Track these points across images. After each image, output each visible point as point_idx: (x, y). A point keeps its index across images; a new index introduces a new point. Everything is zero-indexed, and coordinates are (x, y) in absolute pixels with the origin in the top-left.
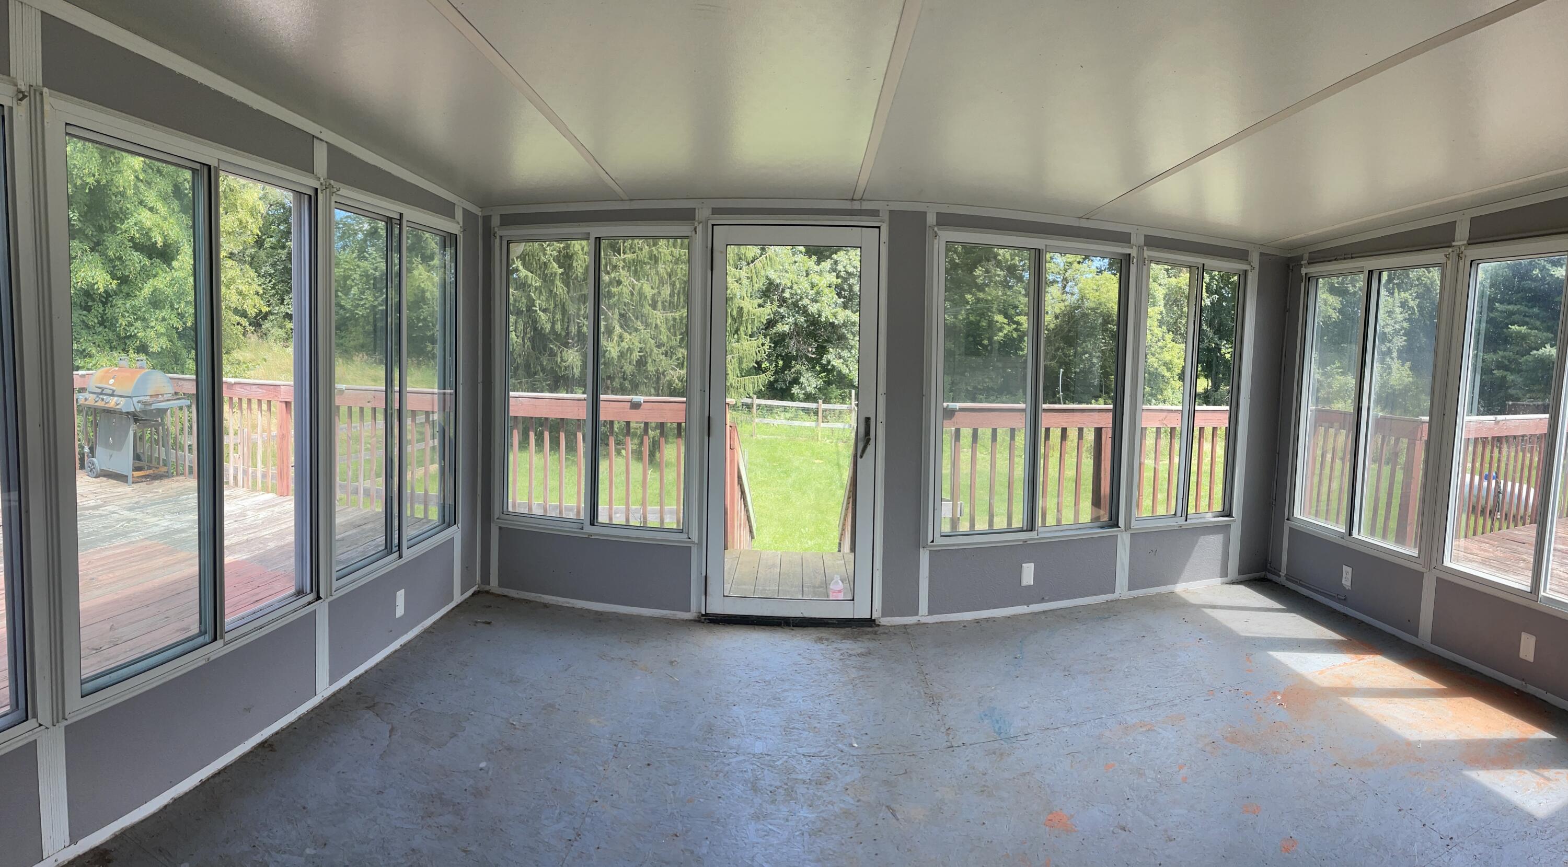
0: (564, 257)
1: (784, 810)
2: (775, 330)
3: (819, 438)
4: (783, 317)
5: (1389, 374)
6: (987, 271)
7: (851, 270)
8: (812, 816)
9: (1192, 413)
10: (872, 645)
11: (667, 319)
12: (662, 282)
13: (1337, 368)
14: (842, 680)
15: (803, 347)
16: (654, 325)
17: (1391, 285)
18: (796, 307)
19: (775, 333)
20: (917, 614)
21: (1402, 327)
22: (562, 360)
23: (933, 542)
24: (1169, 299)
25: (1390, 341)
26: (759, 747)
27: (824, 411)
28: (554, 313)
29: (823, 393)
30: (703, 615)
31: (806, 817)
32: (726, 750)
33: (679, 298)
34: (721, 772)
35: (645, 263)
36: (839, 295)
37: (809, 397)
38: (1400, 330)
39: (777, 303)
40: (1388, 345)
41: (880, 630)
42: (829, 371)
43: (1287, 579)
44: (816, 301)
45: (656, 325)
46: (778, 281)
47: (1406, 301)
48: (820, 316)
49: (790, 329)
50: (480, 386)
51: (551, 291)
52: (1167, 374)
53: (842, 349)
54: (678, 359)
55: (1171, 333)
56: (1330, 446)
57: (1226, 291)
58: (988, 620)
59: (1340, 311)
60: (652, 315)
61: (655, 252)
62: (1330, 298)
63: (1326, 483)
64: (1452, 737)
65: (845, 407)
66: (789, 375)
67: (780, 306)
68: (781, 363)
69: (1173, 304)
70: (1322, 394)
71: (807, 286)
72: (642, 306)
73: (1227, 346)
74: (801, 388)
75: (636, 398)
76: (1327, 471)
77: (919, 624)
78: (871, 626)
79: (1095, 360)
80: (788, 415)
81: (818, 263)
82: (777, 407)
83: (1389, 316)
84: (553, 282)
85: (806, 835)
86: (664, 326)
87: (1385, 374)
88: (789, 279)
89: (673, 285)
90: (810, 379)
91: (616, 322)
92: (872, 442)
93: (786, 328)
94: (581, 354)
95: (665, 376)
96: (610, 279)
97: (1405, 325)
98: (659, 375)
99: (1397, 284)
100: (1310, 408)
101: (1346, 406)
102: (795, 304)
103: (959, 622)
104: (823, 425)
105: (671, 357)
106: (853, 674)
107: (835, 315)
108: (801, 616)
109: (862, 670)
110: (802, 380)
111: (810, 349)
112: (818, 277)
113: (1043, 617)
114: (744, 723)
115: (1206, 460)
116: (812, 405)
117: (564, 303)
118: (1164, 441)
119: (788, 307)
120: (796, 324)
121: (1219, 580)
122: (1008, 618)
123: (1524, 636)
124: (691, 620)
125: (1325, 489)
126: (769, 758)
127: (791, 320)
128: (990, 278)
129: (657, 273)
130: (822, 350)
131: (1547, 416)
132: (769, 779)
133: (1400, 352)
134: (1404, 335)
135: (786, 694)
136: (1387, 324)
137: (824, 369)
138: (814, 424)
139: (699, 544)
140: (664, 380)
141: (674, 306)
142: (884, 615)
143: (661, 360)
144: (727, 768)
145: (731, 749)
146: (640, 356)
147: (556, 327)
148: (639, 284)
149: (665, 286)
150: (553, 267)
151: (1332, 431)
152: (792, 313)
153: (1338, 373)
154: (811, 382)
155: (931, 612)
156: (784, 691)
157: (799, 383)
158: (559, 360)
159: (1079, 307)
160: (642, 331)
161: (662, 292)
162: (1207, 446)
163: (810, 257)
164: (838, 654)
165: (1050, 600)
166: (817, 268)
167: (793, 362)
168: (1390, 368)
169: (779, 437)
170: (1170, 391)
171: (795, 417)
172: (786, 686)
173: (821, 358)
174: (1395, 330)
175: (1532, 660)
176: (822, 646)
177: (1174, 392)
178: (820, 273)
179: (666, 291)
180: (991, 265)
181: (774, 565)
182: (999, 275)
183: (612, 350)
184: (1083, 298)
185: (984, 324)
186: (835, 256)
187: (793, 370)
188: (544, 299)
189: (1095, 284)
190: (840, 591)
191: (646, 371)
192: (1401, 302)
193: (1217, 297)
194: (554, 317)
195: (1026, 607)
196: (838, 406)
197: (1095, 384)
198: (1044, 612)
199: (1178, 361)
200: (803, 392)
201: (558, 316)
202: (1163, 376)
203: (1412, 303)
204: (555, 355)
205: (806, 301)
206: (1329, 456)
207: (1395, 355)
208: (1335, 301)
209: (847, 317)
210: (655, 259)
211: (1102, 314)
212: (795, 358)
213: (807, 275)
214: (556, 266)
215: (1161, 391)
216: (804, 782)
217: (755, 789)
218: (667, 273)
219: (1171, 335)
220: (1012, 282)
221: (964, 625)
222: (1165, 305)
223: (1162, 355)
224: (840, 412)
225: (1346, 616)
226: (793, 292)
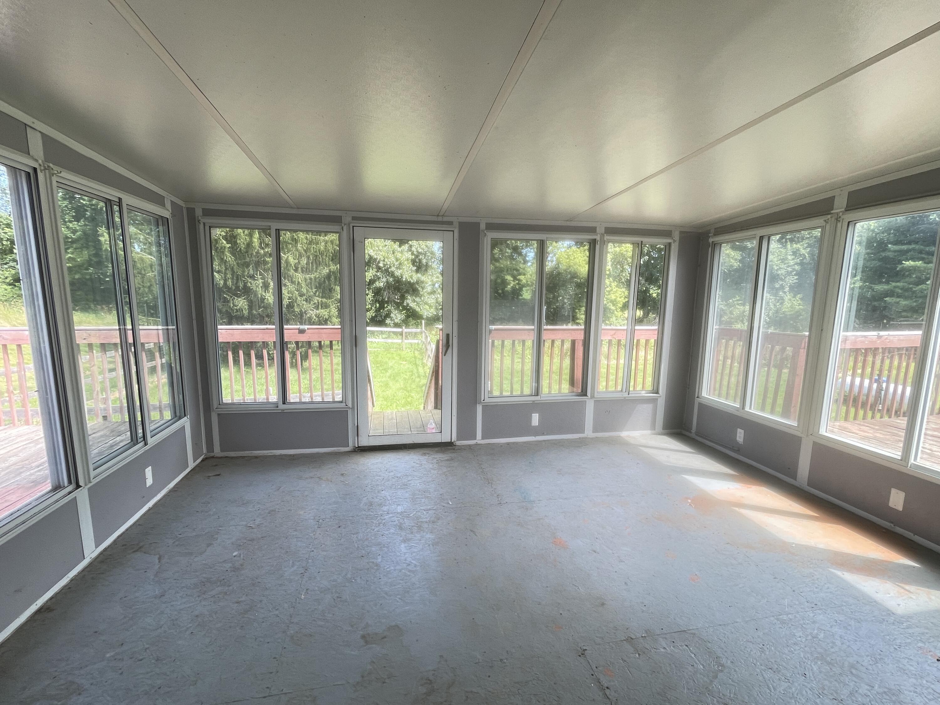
0: (230, 236)
1: (418, 536)
2: (374, 286)
3: (404, 349)
4: (379, 278)
5: (782, 304)
6: (501, 250)
7: (420, 250)
8: (432, 536)
9: (633, 332)
10: (453, 455)
11: (305, 279)
12: (301, 256)
13: (738, 300)
14: (439, 473)
15: (392, 296)
16: (297, 283)
17: (784, 240)
18: (387, 272)
19: (375, 288)
20: (476, 439)
21: (794, 270)
22: (234, 305)
23: (484, 400)
24: (614, 261)
25: (782, 280)
26: (400, 509)
27: (406, 333)
28: (226, 274)
29: (405, 322)
30: (356, 448)
31: (429, 538)
32: (381, 513)
33: (312, 266)
34: (381, 523)
35: (289, 243)
36: (413, 264)
37: (396, 325)
38: (791, 272)
39: (375, 270)
40: (781, 283)
41: (456, 448)
42: (408, 310)
43: (696, 435)
44: (400, 269)
45: (298, 282)
46: (376, 257)
47: (798, 250)
48: (402, 277)
49: (384, 285)
50: (195, 322)
51: (222, 259)
52: (613, 308)
53: (416, 297)
54: (314, 304)
55: (615, 282)
56: (730, 354)
57: (654, 253)
58: (514, 443)
59: (740, 261)
60: (296, 276)
61: (296, 237)
62: (732, 253)
63: (726, 378)
64: (821, 546)
65: (419, 330)
66: (384, 312)
67: (377, 271)
68: (378, 305)
69: (617, 264)
70: (725, 318)
71: (393, 260)
72: (289, 270)
73: (654, 289)
74: (391, 320)
75: (302, 327)
76: (727, 371)
77: (477, 444)
78: (452, 446)
79: (566, 301)
80: (384, 336)
81: (400, 246)
82: (377, 331)
83: (782, 262)
84: (223, 252)
85: (431, 545)
86: (304, 282)
87: (778, 304)
88: (382, 256)
89: (308, 258)
90: (397, 315)
91: (270, 280)
92: (450, 348)
93: (382, 285)
94: (248, 301)
95: (306, 314)
96: (264, 252)
97: (797, 267)
98: (301, 314)
99: (789, 239)
100: (715, 327)
101: (743, 326)
102: (387, 270)
103: (499, 444)
104: (406, 341)
105: (310, 303)
106: (445, 470)
107: (411, 277)
108: (413, 443)
109: (449, 467)
110: (392, 315)
111: (396, 297)
112: (400, 255)
113: (544, 443)
114: (389, 498)
115: (641, 362)
116: (399, 330)
117: (233, 267)
118: (614, 349)
119: (382, 272)
120: (387, 282)
121: (649, 432)
122: (525, 443)
123: (894, 491)
124: (349, 451)
125: (725, 383)
126: (406, 513)
127: (384, 280)
128: (502, 254)
129: (297, 250)
130: (403, 298)
131: (920, 332)
132: (407, 523)
133: (792, 288)
134: (795, 275)
135: (410, 482)
136: (780, 268)
137: (405, 308)
138: (400, 341)
139: (353, 408)
140: (305, 317)
141: (309, 271)
142: (459, 439)
143: (303, 305)
144: (384, 521)
145: (384, 512)
146: (289, 302)
147: (228, 283)
148: (286, 257)
149: (303, 258)
150: (223, 243)
151: (732, 343)
152: (385, 276)
153: (738, 304)
154: (397, 316)
155: (483, 438)
156: (409, 481)
157: (390, 317)
158: (232, 305)
159: (556, 268)
160: (290, 286)
161: (301, 262)
162: (642, 354)
163: (395, 243)
164: (435, 460)
165: (547, 435)
166: (399, 249)
167: (386, 305)
168: (783, 299)
169: (379, 350)
170: (614, 318)
171: (389, 337)
172: (410, 478)
173: (403, 303)
174: (788, 272)
175: (901, 509)
176: (426, 457)
177: (616, 319)
178: (402, 252)
179: (304, 261)
180: (503, 247)
181: (392, 419)
182: (508, 253)
183: (269, 298)
184: (558, 263)
185: (499, 281)
186: (410, 242)
187: (386, 309)
188: (217, 264)
189: (567, 255)
190: (433, 428)
191: (294, 311)
192: (793, 252)
193: (647, 257)
194: (225, 277)
195: (534, 437)
196: (414, 330)
197: (566, 315)
198: (544, 441)
199: (620, 300)
200: (393, 322)
201: (229, 276)
202: (610, 309)
203: (803, 251)
204: (228, 302)
205: (393, 269)
206: (729, 361)
207: (787, 289)
208: (737, 255)
209: (418, 278)
210: (296, 241)
211: (570, 273)
212: (387, 302)
213: (393, 253)
214: (225, 242)
215: (609, 319)
216: (426, 522)
217: (401, 528)
218: (304, 250)
219: (616, 283)
220: (515, 256)
221: (501, 445)
222: (612, 265)
223: (609, 296)
224: (416, 333)
225: (737, 460)
226: (385, 263)
